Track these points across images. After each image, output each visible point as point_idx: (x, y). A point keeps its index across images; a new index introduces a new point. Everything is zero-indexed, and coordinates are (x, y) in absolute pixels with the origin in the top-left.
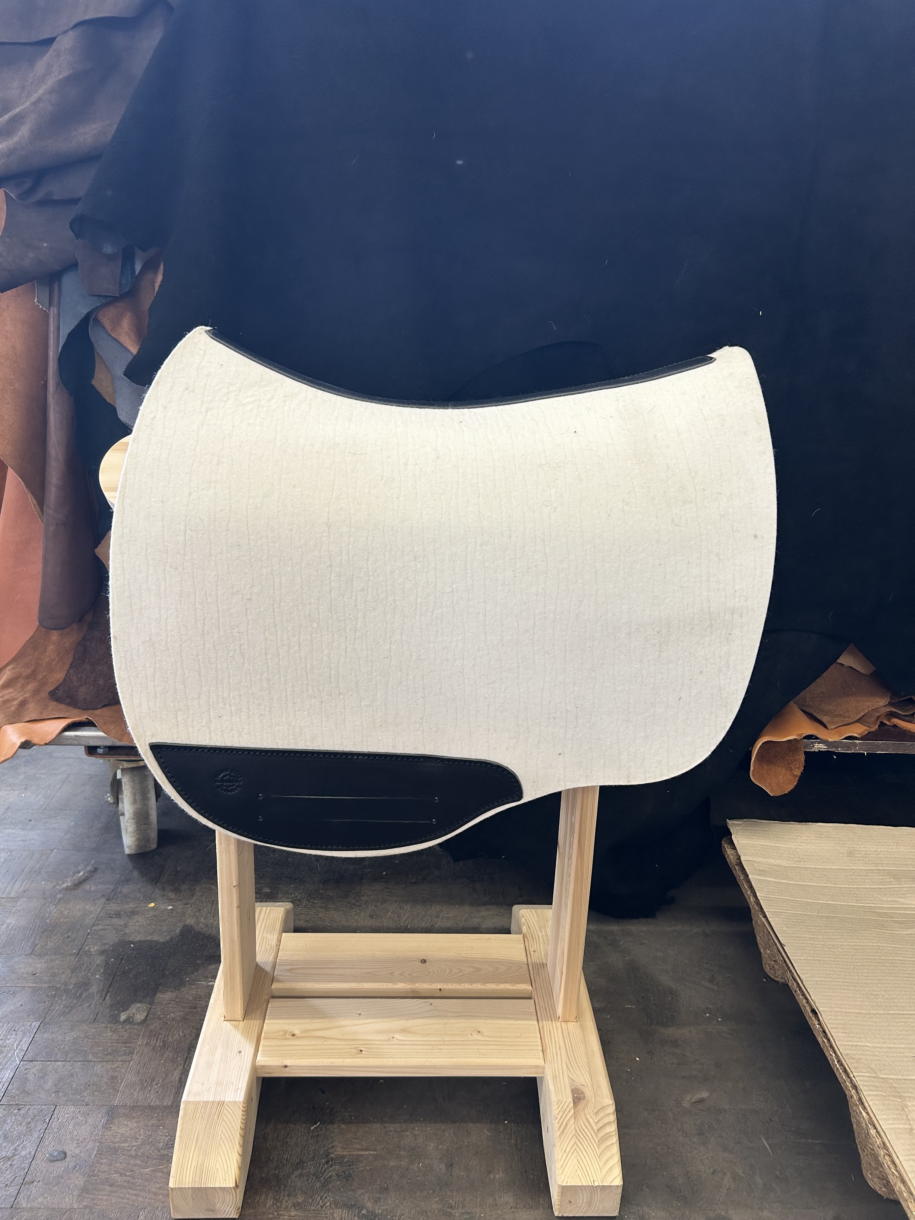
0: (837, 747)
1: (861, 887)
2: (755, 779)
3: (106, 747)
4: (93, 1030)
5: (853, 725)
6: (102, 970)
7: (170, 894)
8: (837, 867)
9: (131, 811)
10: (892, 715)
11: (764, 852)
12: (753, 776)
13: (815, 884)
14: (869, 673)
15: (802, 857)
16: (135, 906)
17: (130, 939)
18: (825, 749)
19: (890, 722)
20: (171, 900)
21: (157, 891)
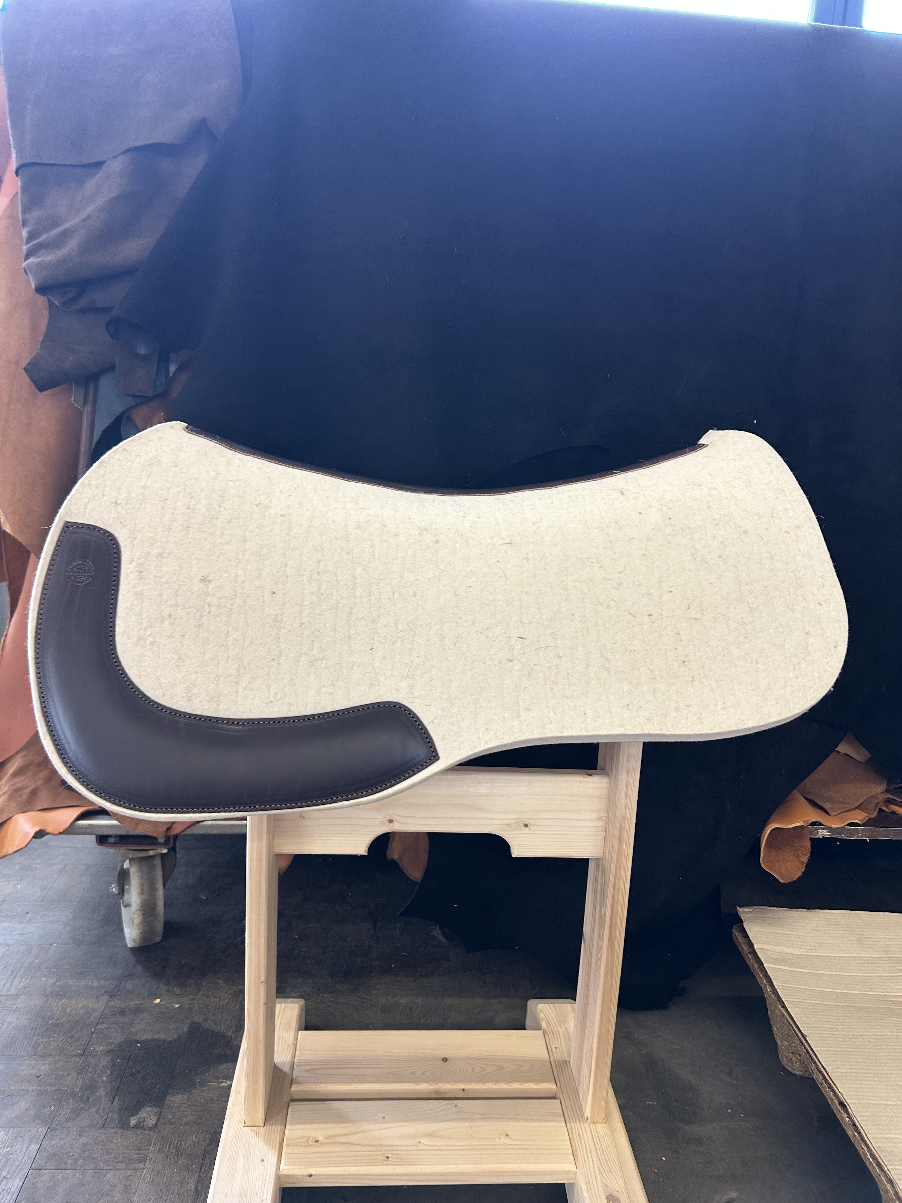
0: (840, 834)
1: (874, 975)
2: (765, 866)
3: (117, 836)
4: (103, 1136)
5: (854, 812)
6: (109, 1072)
7: (175, 989)
8: (848, 955)
9: (139, 902)
10: (889, 801)
11: (776, 940)
12: (763, 862)
13: (828, 973)
14: (864, 761)
15: (813, 944)
16: (139, 1002)
17: (136, 1038)
18: (828, 835)
19: (889, 809)
20: (176, 995)
21: (162, 986)
